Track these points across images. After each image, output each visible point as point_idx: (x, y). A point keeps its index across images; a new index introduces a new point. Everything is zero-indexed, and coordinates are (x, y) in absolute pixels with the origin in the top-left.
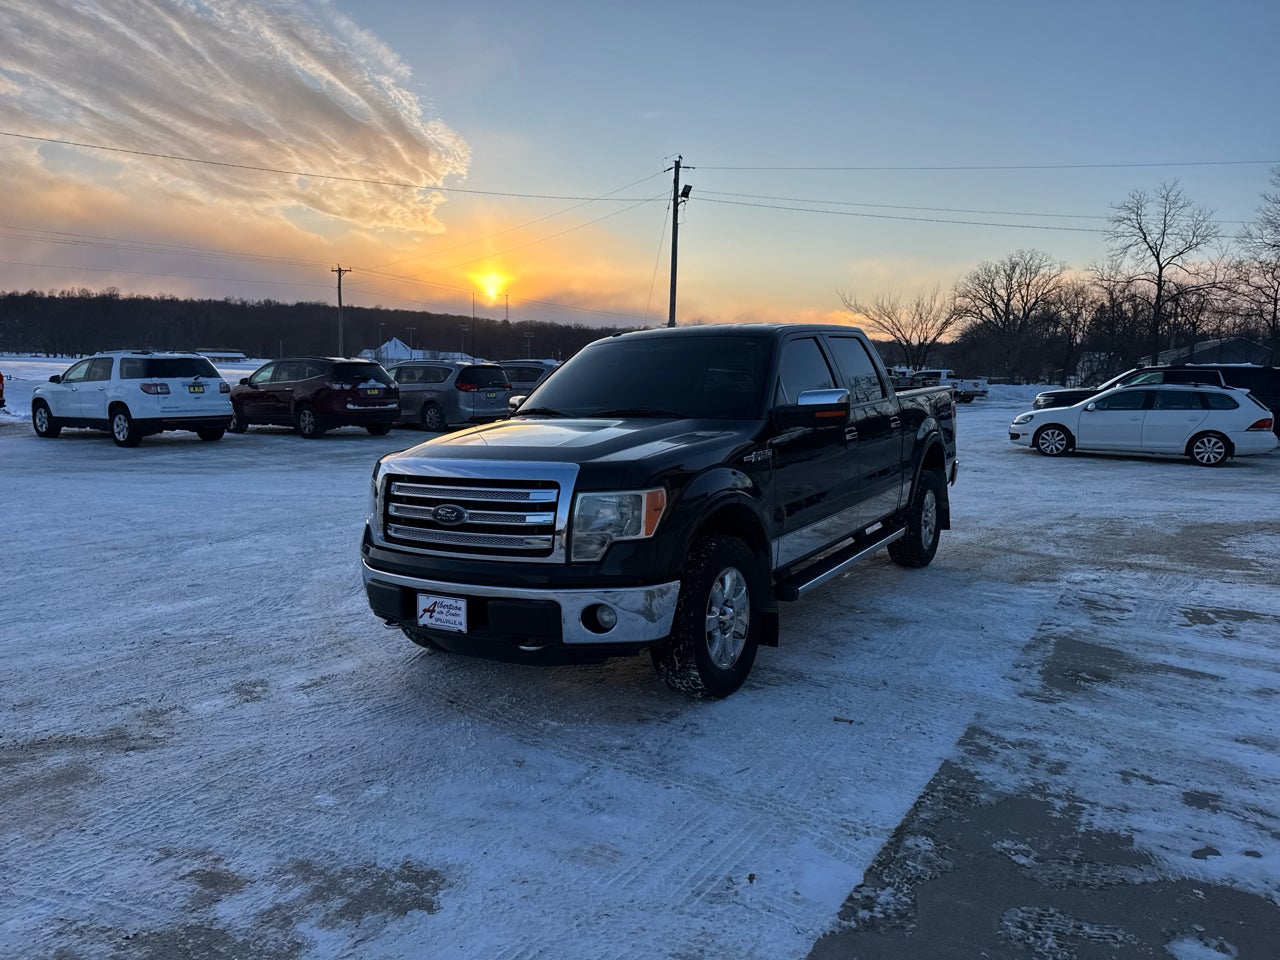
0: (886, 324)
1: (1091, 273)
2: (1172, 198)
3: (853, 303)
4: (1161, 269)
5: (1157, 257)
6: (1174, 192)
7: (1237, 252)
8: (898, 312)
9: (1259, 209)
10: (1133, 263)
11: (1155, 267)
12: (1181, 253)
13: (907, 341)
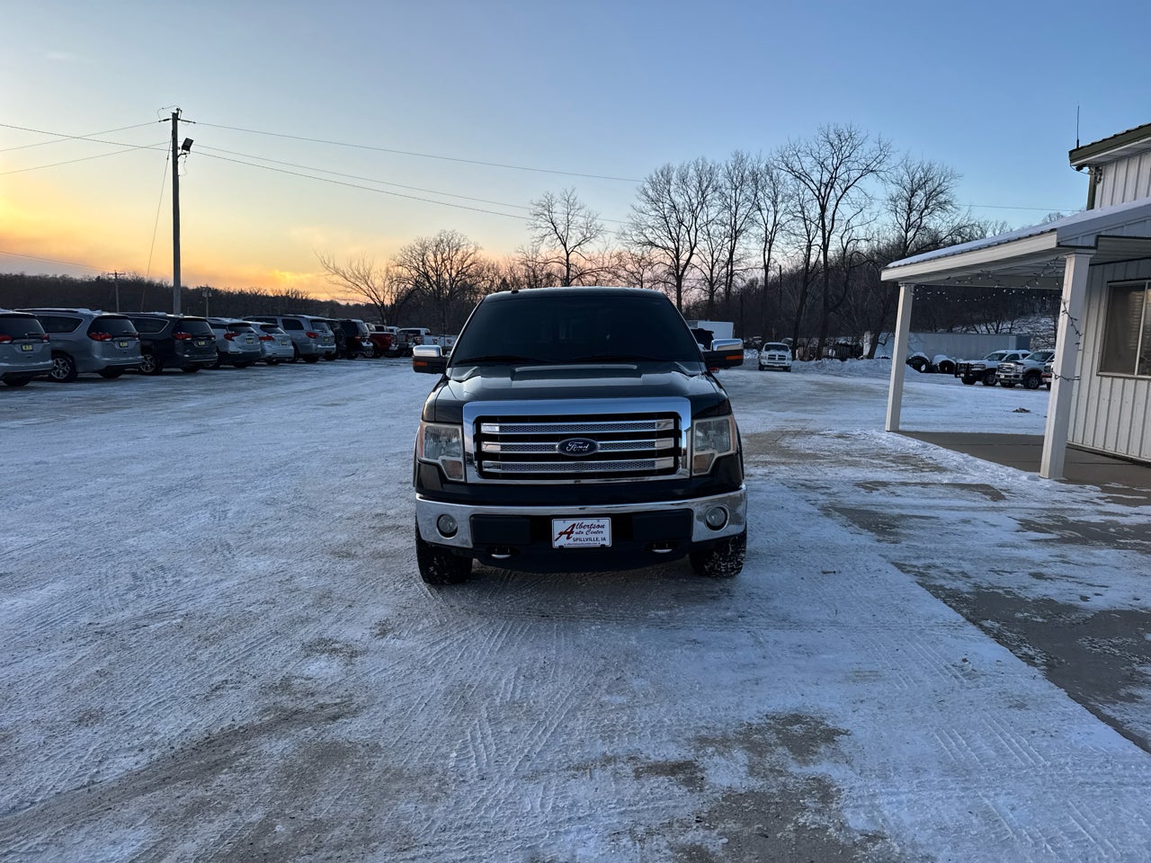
0: (362, 287)
1: (520, 255)
2: (571, 201)
3: (331, 265)
4: (568, 255)
5: (565, 245)
6: (572, 197)
7: (617, 247)
8: (372, 276)
9: (629, 216)
10: (547, 249)
11: (564, 254)
12: (580, 244)
13: (380, 302)
